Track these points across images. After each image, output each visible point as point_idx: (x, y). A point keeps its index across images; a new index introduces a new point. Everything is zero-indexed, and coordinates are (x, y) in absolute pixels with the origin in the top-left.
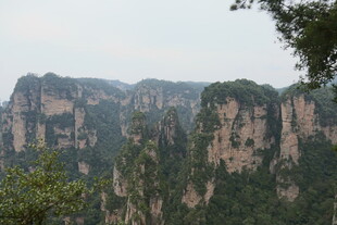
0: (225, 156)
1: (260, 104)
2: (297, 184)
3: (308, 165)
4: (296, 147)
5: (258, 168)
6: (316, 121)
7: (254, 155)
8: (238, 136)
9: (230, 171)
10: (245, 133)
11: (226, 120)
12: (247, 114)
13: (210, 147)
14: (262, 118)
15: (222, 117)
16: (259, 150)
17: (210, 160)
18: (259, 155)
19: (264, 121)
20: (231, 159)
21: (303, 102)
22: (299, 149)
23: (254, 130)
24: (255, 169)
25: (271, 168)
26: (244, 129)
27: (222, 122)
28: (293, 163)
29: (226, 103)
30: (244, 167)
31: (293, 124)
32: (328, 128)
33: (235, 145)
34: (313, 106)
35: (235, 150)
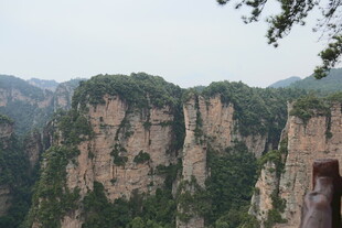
0: (104, 177)
1: (158, 106)
2: (201, 215)
3: (221, 186)
4: (204, 163)
5: (158, 191)
6: (235, 129)
7: (151, 173)
8: (123, 150)
9: (112, 198)
10: (135, 145)
11: (103, 127)
12: (137, 118)
13: (70, 166)
14: (163, 124)
15: (96, 122)
16: (160, 167)
17: (72, 186)
18: (159, 174)
19: (168, 129)
20: (113, 181)
21: (220, 105)
22: (207, 167)
23: (149, 140)
24: (153, 193)
25: (174, 191)
26: (131, 139)
27: (97, 130)
28: (197, 186)
29: (103, 103)
30: (135, 192)
31: (198, 133)
32: (250, 138)
33: (119, 161)
34: (231, 109)
35: (119, 169)
